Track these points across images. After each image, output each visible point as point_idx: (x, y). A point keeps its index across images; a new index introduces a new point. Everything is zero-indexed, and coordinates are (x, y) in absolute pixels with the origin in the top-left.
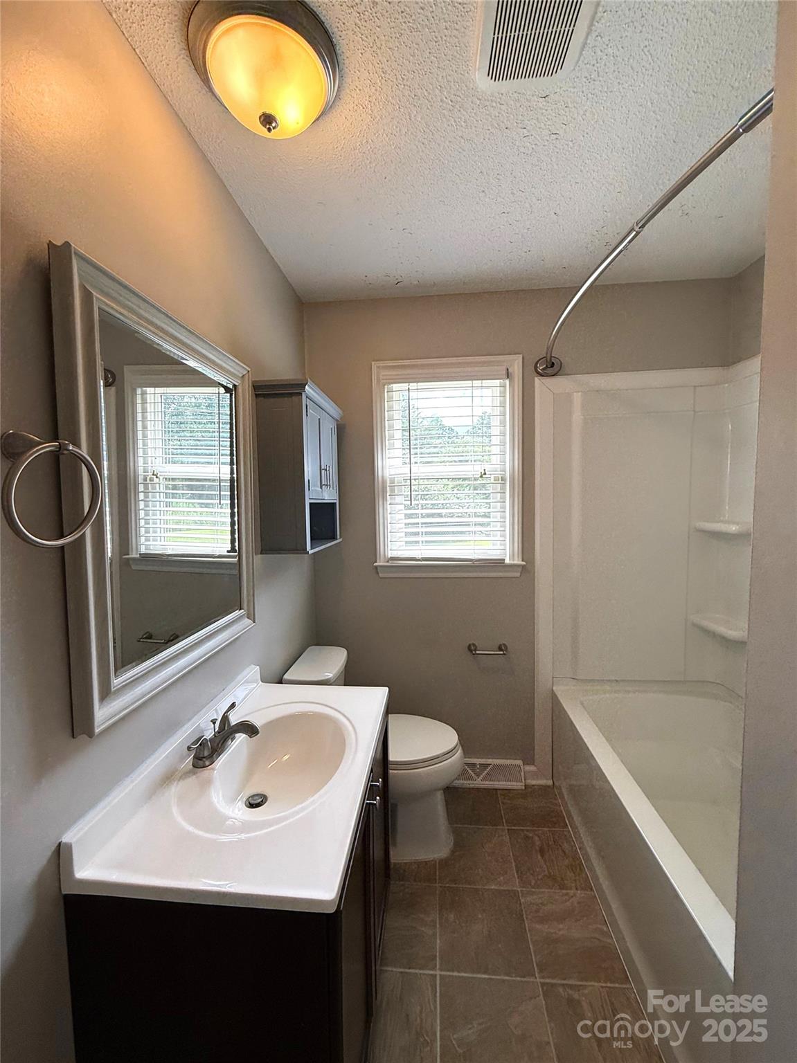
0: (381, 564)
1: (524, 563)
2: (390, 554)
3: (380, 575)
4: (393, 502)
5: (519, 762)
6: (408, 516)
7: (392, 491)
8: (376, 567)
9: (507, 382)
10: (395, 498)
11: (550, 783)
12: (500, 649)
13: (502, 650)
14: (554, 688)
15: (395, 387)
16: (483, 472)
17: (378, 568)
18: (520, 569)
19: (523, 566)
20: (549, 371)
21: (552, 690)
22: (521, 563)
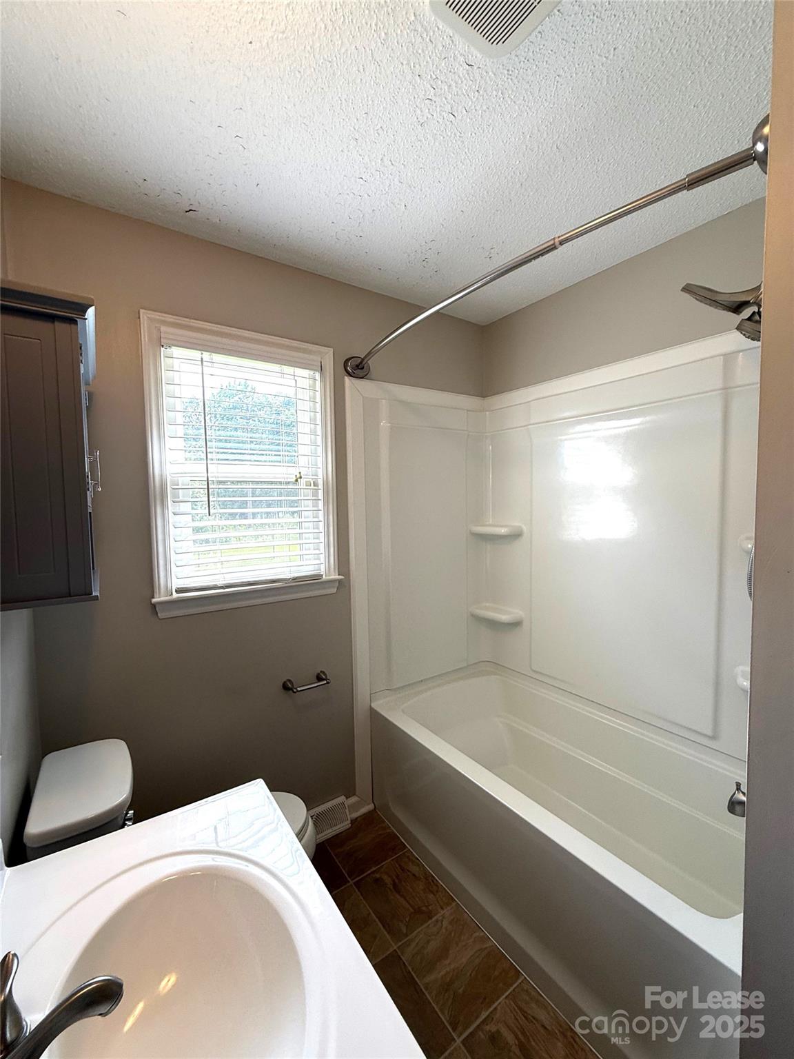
0: (163, 599)
1: (341, 577)
2: (176, 584)
3: (159, 615)
4: (176, 510)
5: (342, 798)
6: (197, 530)
7: (175, 496)
8: (154, 606)
9: (317, 376)
10: (179, 505)
11: (371, 807)
12: (319, 679)
13: (323, 680)
14: (372, 705)
15: (176, 351)
16: (298, 476)
17: (157, 606)
18: (337, 584)
19: (340, 581)
20: (358, 372)
21: (370, 706)
22: (338, 577)
